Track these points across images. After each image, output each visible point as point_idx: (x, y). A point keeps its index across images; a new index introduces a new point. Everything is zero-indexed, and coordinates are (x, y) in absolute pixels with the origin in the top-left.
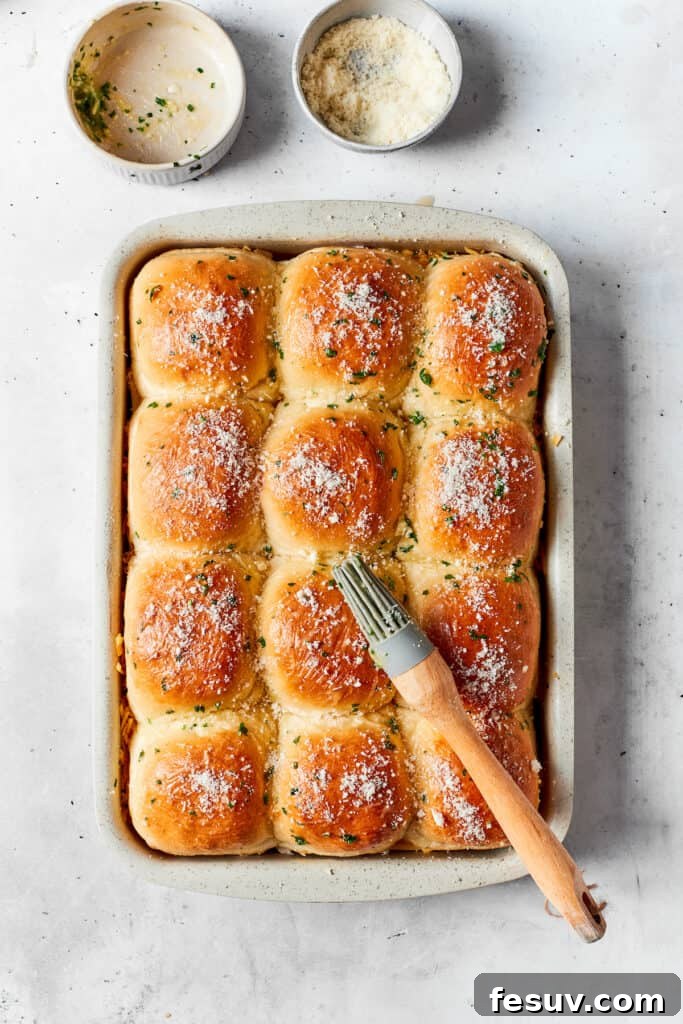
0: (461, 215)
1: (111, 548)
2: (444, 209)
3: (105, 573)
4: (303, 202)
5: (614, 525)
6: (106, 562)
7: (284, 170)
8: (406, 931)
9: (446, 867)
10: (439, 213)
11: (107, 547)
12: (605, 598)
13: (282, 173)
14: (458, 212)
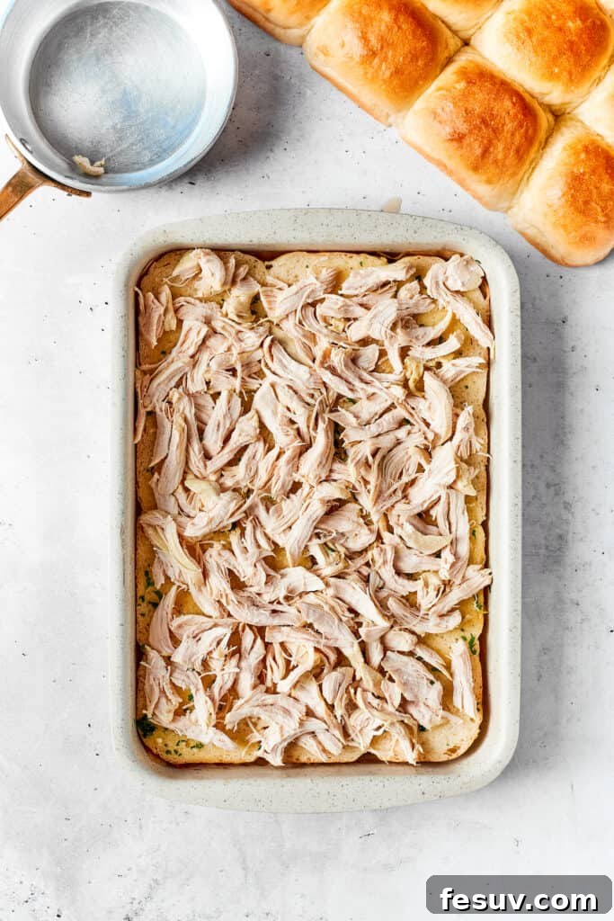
0: (427, 221)
1: (124, 513)
2: (412, 216)
3: (119, 534)
4: (289, 210)
5: (555, 485)
6: (120, 525)
7: (270, 175)
8: (375, 831)
9: (411, 782)
10: (407, 219)
11: (120, 512)
12: (547, 548)
13: (269, 177)
14: (424, 218)
